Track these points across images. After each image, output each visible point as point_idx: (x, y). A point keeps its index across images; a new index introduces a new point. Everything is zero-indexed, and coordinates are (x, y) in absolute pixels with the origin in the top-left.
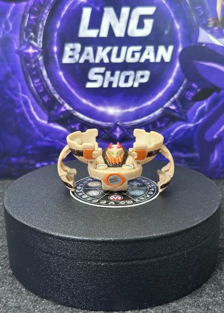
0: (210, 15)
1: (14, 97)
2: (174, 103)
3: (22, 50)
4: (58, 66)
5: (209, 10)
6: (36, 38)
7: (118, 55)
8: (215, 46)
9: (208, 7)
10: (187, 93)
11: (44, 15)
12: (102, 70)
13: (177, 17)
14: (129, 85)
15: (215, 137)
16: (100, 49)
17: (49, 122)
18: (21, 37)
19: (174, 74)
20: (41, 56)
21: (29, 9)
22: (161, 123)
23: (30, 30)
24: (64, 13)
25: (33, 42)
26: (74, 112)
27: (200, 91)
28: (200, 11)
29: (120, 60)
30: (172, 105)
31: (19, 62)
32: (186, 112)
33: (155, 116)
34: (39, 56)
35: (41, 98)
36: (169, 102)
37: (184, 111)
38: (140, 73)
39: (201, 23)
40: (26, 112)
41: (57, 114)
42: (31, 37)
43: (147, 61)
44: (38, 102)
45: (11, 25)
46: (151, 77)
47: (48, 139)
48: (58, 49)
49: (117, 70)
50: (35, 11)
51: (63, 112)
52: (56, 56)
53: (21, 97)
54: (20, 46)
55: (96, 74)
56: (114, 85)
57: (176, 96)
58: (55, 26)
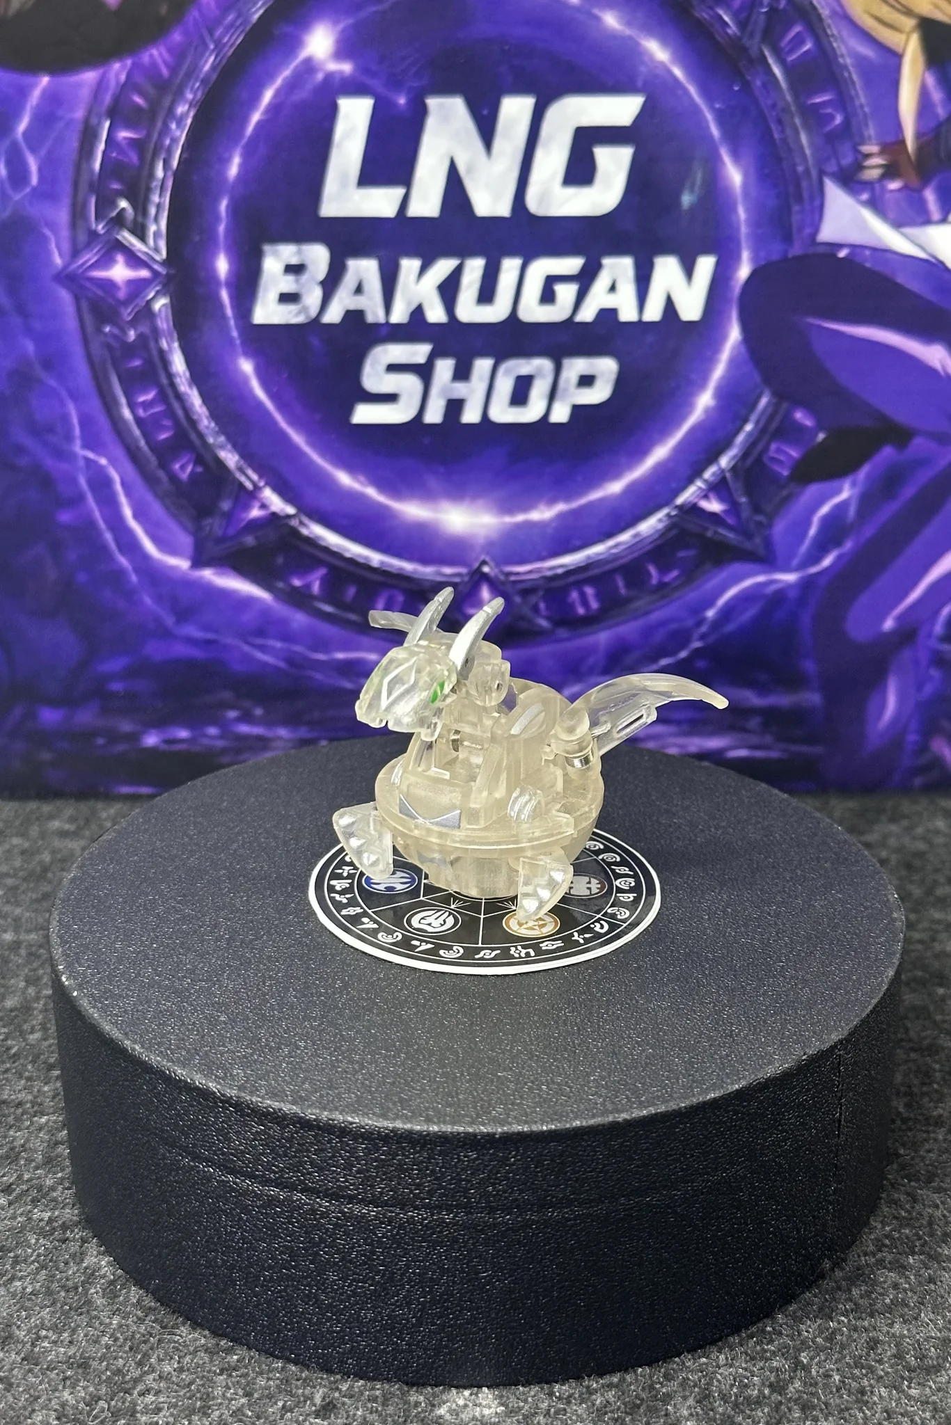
0: (871, 131)
1: (49, 462)
2: (719, 488)
3: (81, 271)
4: (235, 334)
5: (867, 109)
6: (140, 219)
7: (486, 294)
8: (889, 255)
9: (862, 98)
10: (773, 446)
11: (173, 126)
12: (419, 352)
13: (733, 138)
14: (532, 412)
15: (889, 624)
16: (409, 266)
17: (198, 563)
18: (77, 214)
19: (719, 371)
20: (159, 297)
21: (108, 99)
22: (663, 570)
23: (116, 186)
24: (256, 117)
25: (127, 237)
26: (301, 523)
27: (825, 440)
28: (829, 111)
29: (495, 313)
30: (711, 495)
31: (71, 323)
32: (770, 526)
33: (637, 540)
34: (152, 295)
35: (164, 465)
36: (699, 483)
37: (760, 518)
38: (576, 367)
39: (833, 161)
40: (102, 525)
41: (231, 532)
42: (118, 214)
43: (608, 315)
44: (150, 480)
45: (33, 164)
46: (621, 383)
47: (192, 631)
48: (231, 264)
49: (483, 354)
50: (138, 108)
51: (255, 525)
52: (225, 295)
53: (81, 463)
54: (75, 253)
55: (393, 368)
56: (471, 415)
57: (724, 461)
58: (222, 173)
